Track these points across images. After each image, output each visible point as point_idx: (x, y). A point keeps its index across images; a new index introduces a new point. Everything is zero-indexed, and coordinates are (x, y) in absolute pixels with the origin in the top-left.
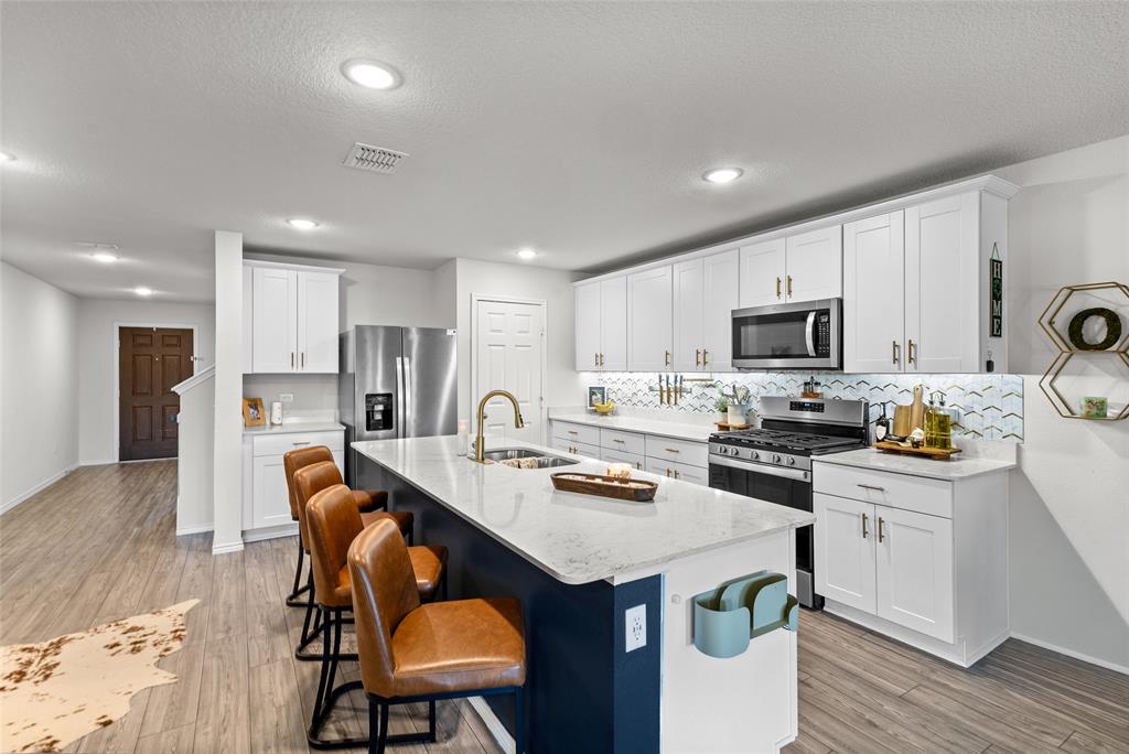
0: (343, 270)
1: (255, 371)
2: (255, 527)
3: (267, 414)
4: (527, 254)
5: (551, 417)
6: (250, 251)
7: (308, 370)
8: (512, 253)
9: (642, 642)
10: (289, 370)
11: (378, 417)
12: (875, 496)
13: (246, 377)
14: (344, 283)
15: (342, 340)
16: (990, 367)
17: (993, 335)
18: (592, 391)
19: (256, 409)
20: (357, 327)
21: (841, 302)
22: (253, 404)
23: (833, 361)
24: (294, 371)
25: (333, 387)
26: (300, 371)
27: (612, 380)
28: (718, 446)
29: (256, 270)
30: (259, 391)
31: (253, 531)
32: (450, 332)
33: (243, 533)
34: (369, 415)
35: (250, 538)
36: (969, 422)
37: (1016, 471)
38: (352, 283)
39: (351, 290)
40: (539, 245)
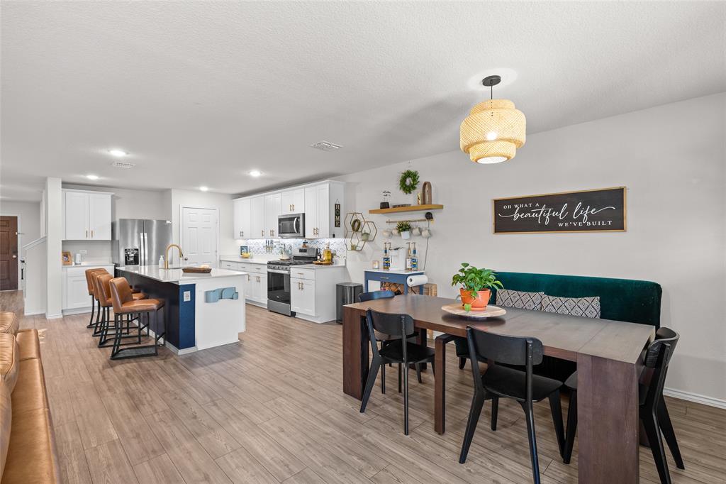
0: (113, 193)
1: (68, 239)
2: (69, 308)
3: (73, 259)
4: (204, 189)
5: (221, 259)
6: (65, 185)
7: (95, 238)
8: (197, 188)
9: (189, 299)
10: (84, 238)
11: (132, 259)
12: (302, 276)
13: (63, 241)
14: (114, 199)
15: (113, 225)
16: (334, 236)
17: (336, 226)
18: (242, 248)
19: (67, 256)
20: (121, 220)
21: (304, 215)
22: (66, 255)
23: (301, 234)
24: (88, 239)
25: (109, 247)
26: (91, 239)
27: (251, 243)
28: (270, 265)
29: (67, 193)
30: (70, 249)
31: (67, 310)
32: (168, 222)
33: (62, 311)
34: (127, 257)
35: (66, 314)
36: (338, 254)
37: (345, 267)
38: (118, 198)
39: (117, 201)
40: (209, 185)
